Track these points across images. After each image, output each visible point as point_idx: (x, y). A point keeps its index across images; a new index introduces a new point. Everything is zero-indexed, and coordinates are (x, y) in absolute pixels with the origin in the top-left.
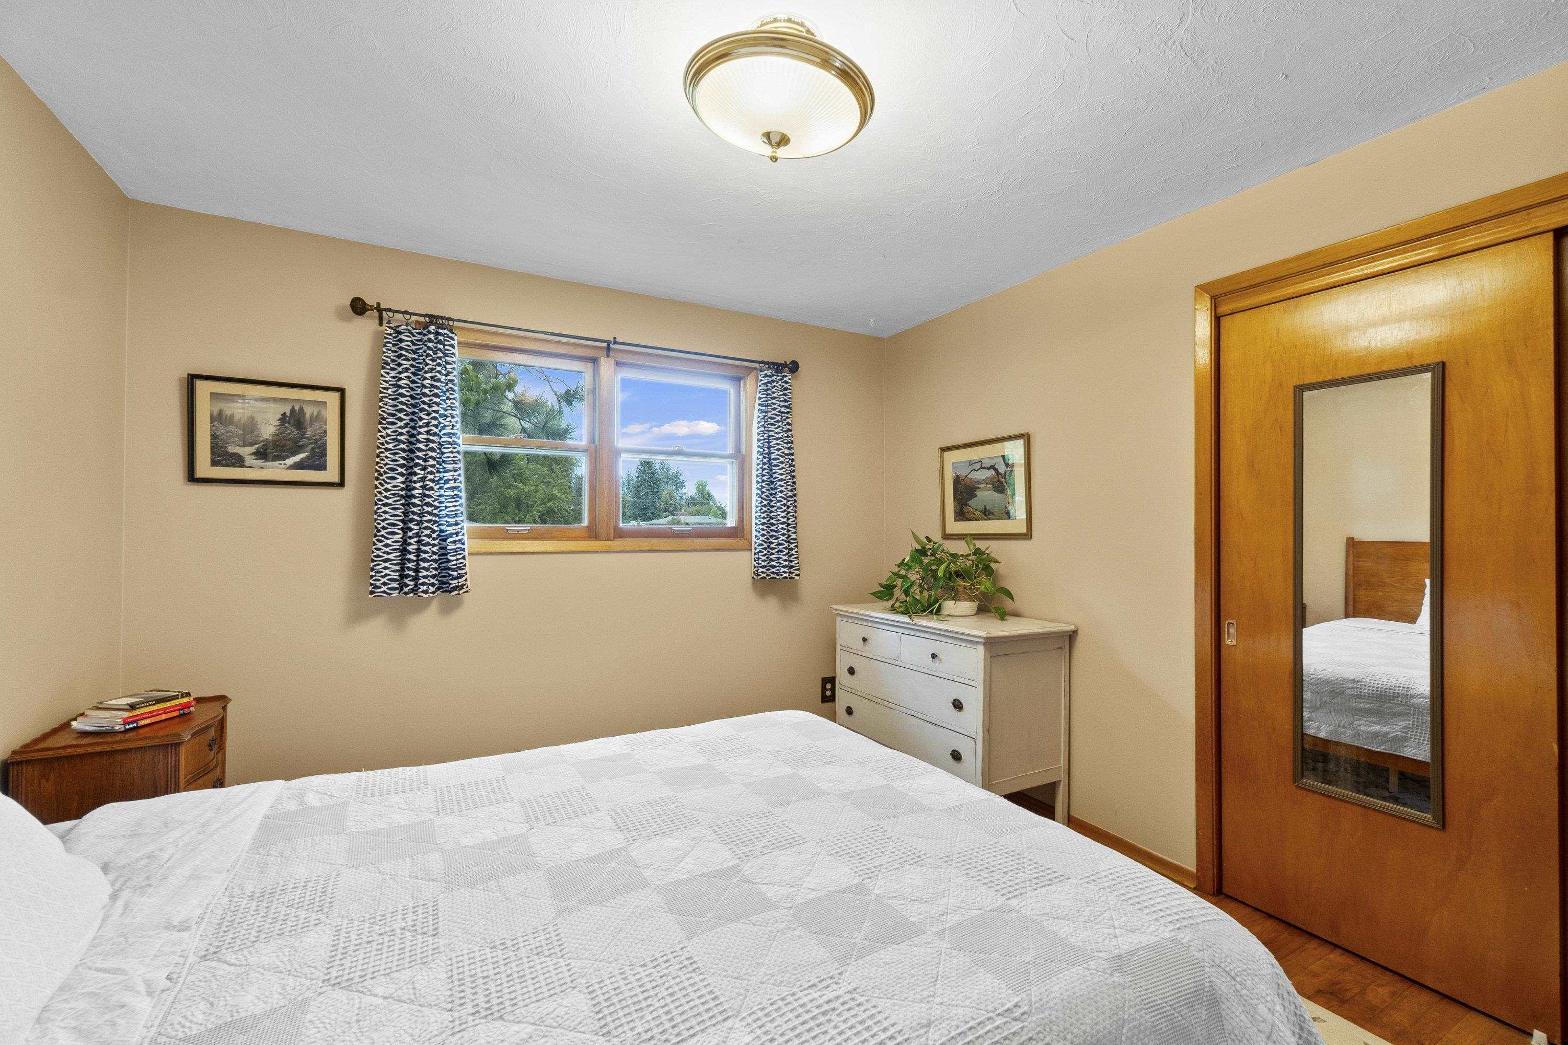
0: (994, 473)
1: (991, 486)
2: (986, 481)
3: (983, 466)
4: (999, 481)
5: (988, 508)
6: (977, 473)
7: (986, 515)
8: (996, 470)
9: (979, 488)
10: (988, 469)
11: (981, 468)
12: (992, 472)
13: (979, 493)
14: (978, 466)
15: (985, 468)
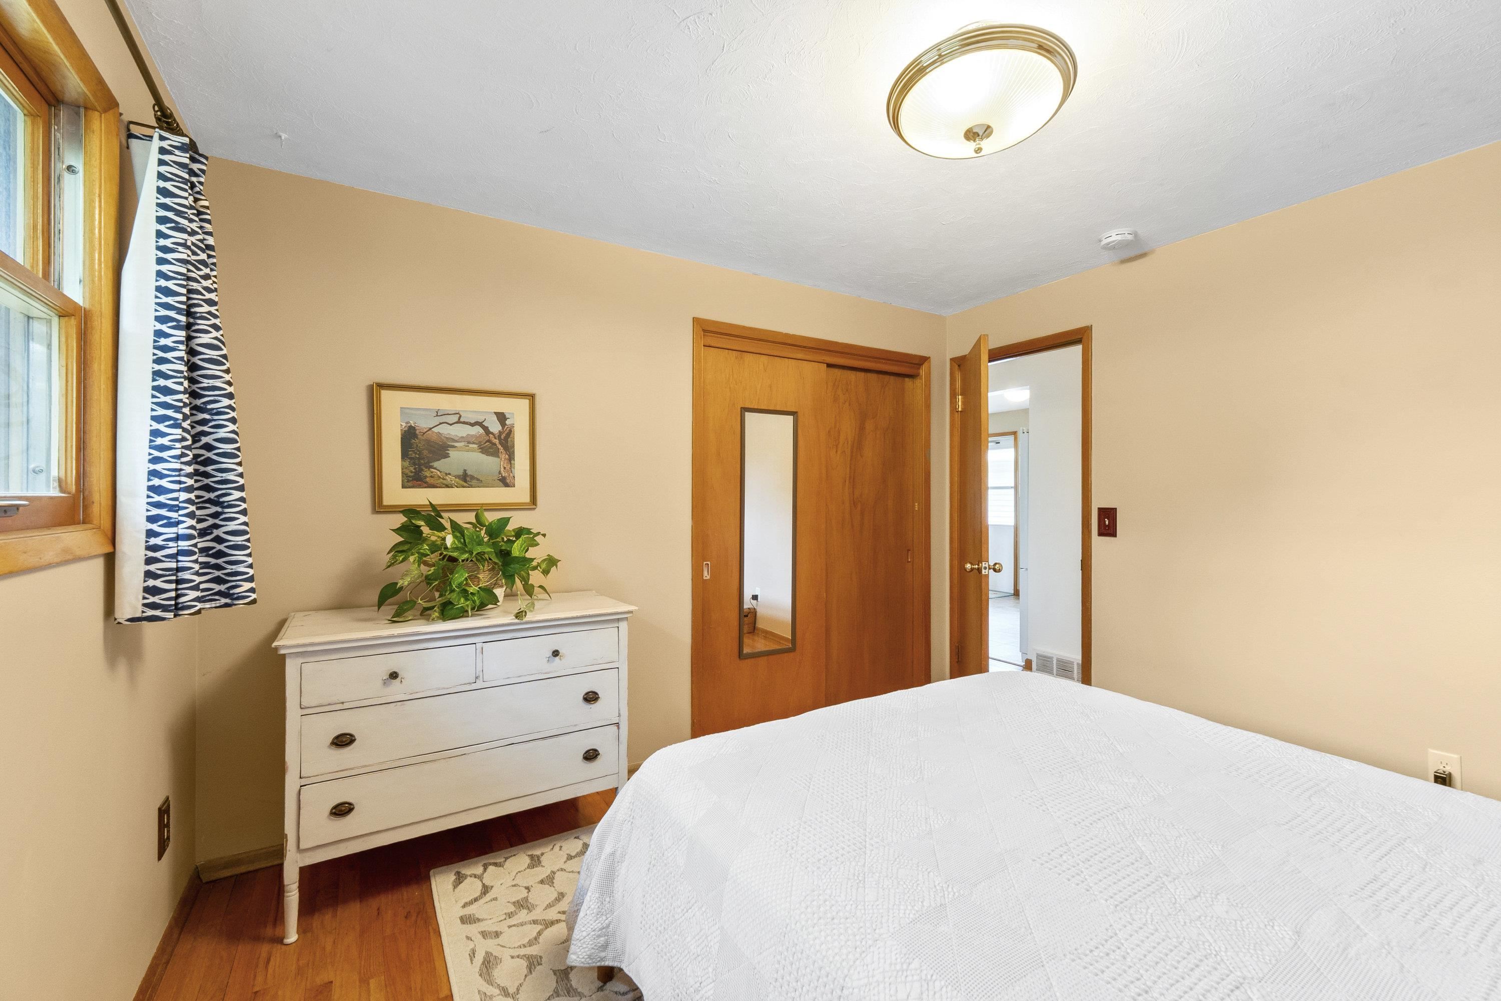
0: (481, 431)
1: (475, 446)
2: (468, 440)
3: (462, 420)
4: (489, 441)
5: (469, 473)
6: (451, 427)
7: (465, 481)
8: (486, 429)
9: (454, 447)
10: (472, 425)
11: (459, 422)
12: (478, 430)
13: (452, 453)
14: (455, 418)
15: (464, 423)
